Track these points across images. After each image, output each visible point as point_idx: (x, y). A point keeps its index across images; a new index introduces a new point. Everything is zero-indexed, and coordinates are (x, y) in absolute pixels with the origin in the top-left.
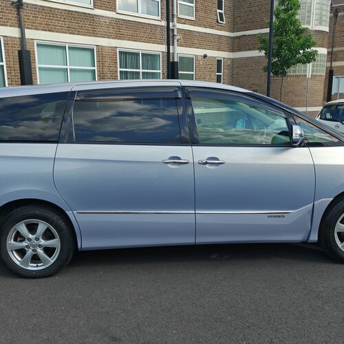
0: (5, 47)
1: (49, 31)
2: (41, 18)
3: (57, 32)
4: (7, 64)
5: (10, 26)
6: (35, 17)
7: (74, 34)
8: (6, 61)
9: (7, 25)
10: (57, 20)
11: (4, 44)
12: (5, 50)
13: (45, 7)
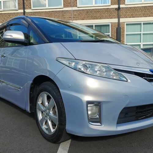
0: (111, 27)
1: (133, 17)
2: (129, 12)
3: (137, 17)
4: (111, 34)
5: (114, 18)
6: (126, 13)
7: (147, 17)
8: (111, 33)
9: (113, 18)
10: (137, 12)
11: (111, 26)
12: (111, 28)
13: (132, 7)
